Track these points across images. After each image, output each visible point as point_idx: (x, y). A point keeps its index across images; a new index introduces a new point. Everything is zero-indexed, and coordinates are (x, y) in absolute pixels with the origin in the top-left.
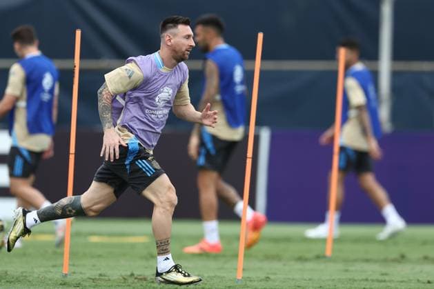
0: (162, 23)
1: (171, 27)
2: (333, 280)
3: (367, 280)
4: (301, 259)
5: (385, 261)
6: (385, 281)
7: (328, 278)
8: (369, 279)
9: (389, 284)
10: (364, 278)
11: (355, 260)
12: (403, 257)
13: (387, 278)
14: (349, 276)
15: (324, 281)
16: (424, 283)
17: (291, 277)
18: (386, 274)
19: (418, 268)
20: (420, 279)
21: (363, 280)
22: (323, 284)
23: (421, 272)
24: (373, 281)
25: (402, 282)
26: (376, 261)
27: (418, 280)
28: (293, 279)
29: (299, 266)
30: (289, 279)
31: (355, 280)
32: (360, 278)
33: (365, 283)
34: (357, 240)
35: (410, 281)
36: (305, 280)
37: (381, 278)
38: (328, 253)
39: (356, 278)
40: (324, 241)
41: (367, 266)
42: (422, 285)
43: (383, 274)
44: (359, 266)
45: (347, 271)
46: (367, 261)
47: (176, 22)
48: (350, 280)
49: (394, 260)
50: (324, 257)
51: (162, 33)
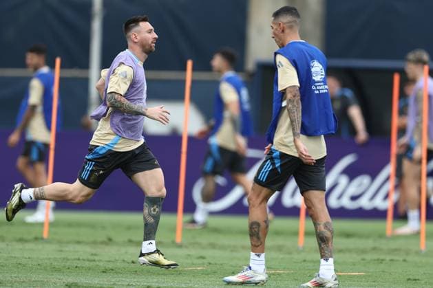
0: (124, 25)
1: (134, 26)
2: (49, 259)
3: (79, 259)
4: (21, 240)
5: (94, 243)
6: (94, 261)
7: (46, 256)
8: (81, 258)
9: (98, 263)
10: (77, 257)
11: (69, 242)
12: (110, 240)
13: (96, 258)
14: (63, 255)
15: (41, 260)
16: (128, 263)
17: (13, 255)
18: (95, 255)
19: (123, 250)
20: (126, 259)
21: (75, 259)
22: (40, 263)
23: (126, 253)
24: (84, 260)
25: (109, 261)
26: (87, 243)
27: (124, 261)
28: (15, 257)
29: (19, 246)
30: (12, 257)
31: (68, 260)
32: (73, 257)
33: (78, 262)
34: (70, 225)
35: (116, 260)
36: (26, 258)
37: (92, 258)
38: (45, 235)
39: (69, 258)
40: (41, 224)
41: (78, 247)
42: (127, 265)
43: (92, 255)
44: (71, 247)
45: (61, 251)
46: (79, 242)
47: (136, 22)
48: (64, 259)
49: (103, 243)
50: (42, 239)
51: (126, 34)
